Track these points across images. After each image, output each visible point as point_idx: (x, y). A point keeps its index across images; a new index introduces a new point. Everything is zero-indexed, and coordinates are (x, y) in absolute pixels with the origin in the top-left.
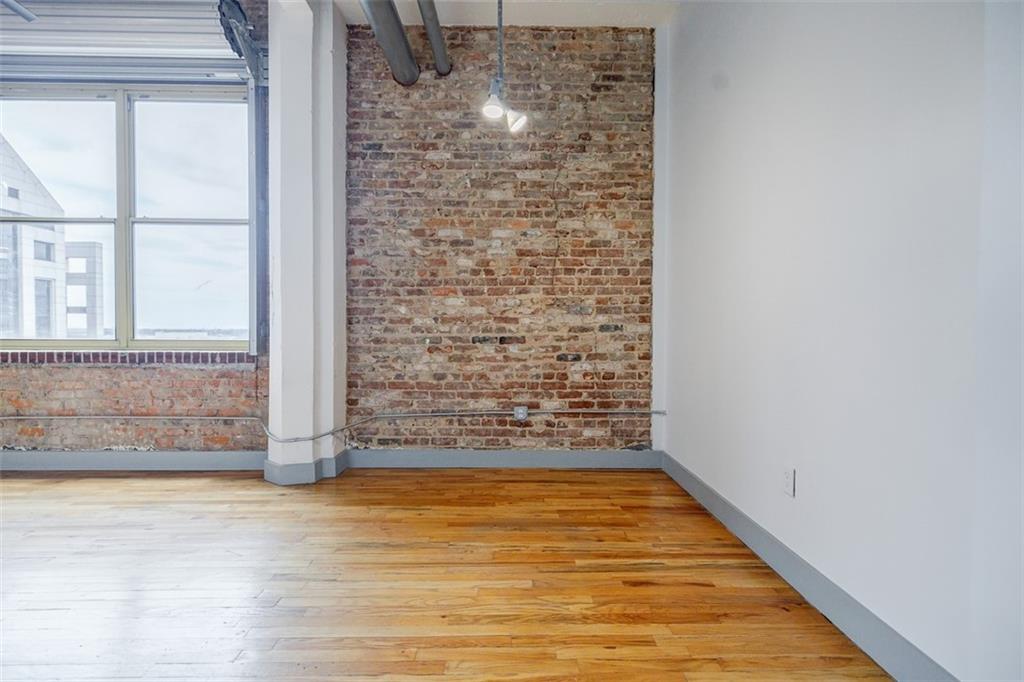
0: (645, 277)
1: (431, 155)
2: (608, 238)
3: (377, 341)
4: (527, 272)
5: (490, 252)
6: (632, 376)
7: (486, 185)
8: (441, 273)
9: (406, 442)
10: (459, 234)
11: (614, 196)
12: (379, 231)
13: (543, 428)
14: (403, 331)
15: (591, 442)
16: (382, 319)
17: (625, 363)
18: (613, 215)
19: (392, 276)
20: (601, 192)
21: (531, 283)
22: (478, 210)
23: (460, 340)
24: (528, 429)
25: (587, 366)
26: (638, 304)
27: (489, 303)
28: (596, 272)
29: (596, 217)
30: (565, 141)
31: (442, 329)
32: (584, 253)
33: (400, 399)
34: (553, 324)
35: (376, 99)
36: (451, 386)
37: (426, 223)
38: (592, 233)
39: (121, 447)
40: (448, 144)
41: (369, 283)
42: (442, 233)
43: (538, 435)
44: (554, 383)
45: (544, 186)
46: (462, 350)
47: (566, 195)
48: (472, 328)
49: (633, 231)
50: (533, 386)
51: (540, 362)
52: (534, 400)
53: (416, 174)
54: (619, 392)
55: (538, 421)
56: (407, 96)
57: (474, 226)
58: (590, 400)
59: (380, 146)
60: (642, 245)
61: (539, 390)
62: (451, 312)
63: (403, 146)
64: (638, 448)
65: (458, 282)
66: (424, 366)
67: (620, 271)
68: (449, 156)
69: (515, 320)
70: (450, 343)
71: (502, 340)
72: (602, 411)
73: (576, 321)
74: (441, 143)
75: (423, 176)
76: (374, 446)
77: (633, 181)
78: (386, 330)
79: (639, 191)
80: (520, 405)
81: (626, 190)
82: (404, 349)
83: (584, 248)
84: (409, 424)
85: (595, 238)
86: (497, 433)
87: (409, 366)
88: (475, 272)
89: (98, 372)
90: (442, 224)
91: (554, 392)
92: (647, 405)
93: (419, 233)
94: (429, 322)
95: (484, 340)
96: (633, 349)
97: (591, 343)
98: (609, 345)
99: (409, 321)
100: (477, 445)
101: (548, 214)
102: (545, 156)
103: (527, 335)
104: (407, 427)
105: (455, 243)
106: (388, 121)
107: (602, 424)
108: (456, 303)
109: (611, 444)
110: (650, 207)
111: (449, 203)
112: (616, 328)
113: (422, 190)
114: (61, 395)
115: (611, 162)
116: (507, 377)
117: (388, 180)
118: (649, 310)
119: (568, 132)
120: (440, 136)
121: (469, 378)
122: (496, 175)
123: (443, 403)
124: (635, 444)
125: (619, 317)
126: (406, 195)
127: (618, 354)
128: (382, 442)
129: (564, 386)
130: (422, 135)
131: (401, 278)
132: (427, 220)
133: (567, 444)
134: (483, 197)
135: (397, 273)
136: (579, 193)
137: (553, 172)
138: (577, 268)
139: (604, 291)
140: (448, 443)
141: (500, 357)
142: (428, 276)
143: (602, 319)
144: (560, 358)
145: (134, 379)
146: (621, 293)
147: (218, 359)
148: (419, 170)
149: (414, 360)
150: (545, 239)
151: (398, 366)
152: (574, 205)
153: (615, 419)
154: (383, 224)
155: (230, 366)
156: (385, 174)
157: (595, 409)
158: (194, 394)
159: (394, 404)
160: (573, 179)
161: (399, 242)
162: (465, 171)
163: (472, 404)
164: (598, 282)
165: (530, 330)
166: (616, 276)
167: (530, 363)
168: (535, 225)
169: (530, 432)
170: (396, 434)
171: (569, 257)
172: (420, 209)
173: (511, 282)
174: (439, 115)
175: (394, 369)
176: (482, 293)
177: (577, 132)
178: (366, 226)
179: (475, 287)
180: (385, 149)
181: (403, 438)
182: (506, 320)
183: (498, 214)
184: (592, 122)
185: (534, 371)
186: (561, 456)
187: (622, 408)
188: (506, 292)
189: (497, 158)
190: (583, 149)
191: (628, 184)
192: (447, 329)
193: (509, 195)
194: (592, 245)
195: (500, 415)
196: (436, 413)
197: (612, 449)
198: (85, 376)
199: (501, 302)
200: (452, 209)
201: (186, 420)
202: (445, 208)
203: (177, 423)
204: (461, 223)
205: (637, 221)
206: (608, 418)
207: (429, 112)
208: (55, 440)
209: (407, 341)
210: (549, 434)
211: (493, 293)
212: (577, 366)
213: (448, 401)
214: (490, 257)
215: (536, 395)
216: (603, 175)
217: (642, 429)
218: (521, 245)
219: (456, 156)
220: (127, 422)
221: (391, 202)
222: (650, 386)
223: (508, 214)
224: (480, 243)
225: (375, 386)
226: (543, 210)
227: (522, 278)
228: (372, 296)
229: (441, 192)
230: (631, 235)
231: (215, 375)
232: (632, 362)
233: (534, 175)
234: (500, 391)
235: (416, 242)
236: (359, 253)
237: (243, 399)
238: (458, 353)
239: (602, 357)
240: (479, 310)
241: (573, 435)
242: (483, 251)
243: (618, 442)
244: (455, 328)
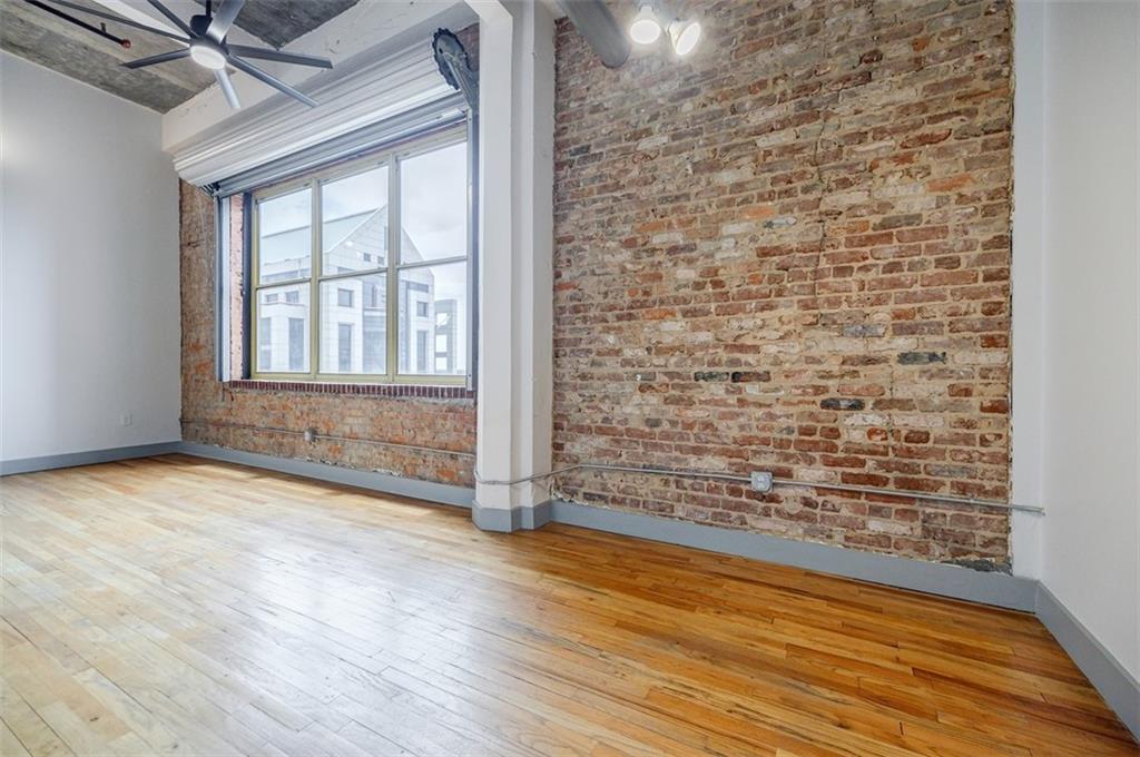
0: (994, 268)
1: (645, 145)
2: (916, 209)
3: (583, 377)
4: (773, 278)
5: (718, 256)
6: (968, 440)
7: (714, 167)
8: (655, 290)
9: (614, 500)
10: (678, 238)
11: (924, 140)
12: (587, 247)
13: (798, 508)
14: (612, 365)
15: (883, 541)
16: (589, 351)
17: (951, 416)
18: (927, 171)
19: (599, 299)
20: (901, 138)
21: (780, 294)
22: (703, 202)
23: (679, 375)
24: (773, 505)
25: (875, 419)
26: (979, 315)
27: (717, 326)
28: (892, 267)
29: (892, 180)
30: (836, 73)
31: (656, 361)
32: (869, 240)
33: (606, 447)
34: (815, 352)
35: (584, 93)
36: (667, 436)
37: (638, 231)
38: (885, 206)
39: (383, 471)
40: (664, 125)
41: (576, 310)
42: (658, 240)
43: (790, 517)
44: (819, 441)
45: (800, 150)
46: (680, 389)
47: (837, 155)
48: (695, 361)
49: (967, 190)
50: (782, 444)
51: (792, 410)
52: (783, 464)
53: (627, 171)
54: (939, 466)
55: (790, 496)
56: (618, 79)
57: (698, 225)
58: (881, 473)
59: (588, 147)
60: (989, 212)
61: (792, 450)
62: (668, 340)
63: (612, 141)
64: (982, 567)
65: (676, 301)
66: (634, 408)
67: (939, 263)
68: (665, 139)
69: (755, 349)
70: (666, 379)
71: (736, 377)
72: (904, 493)
73: (857, 347)
74: (656, 126)
75: (635, 173)
76: (579, 501)
77: (969, 104)
78: (593, 364)
79: (979, 120)
80: (761, 469)
81: (954, 123)
82: (612, 387)
83: (870, 232)
84: (617, 477)
85: (892, 213)
86: (727, 505)
87: (617, 408)
88: (698, 286)
89: (370, 402)
90: (657, 228)
91: (817, 455)
92: (1001, 492)
93: (629, 244)
94: (641, 353)
95: (710, 377)
96: (967, 392)
97: (883, 381)
98: (916, 385)
99: (618, 352)
100: (700, 517)
101: (806, 190)
102: (802, 105)
103: (773, 370)
104: (615, 482)
105: (673, 250)
106: (596, 116)
107: (903, 514)
108: (674, 329)
109: (923, 550)
110: (1007, 144)
111: (665, 200)
112: (933, 357)
113: (632, 190)
114: (350, 420)
115: (920, 86)
116: (742, 428)
117: (598, 184)
118: (1006, 324)
119: (839, 59)
120: (654, 118)
121: (690, 426)
122: (727, 150)
123: (657, 457)
124: (973, 558)
125: (938, 339)
126: (616, 199)
127: (936, 401)
128: (588, 497)
129: (834, 448)
130: (633, 122)
131: (610, 301)
132: (639, 226)
133: (838, 537)
134: (709, 183)
135: (606, 294)
136: (860, 148)
137: (815, 126)
138: (856, 265)
139: (909, 298)
140: (664, 510)
141: (732, 400)
142: (640, 296)
143: (904, 343)
144: (825, 405)
145: (391, 410)
146: (943, 298)
147: (446, 394)
148: (629, 166)
149: (623, 400)
150: (801, 227)
151: (605, 407)
152: (850, 168)
153: (928, 510)
154: (591, 238)
155: (454, 401)
156: (593, 180)
157: (891, 489)
158: (429, 427)
159: (601, 453)
160: (849, 129)
161: (608, 258)
162: (685, 155)
163: (693, 462)
164: (895, 284)
165: (777, 362)
166: (931, 271)
167: (778, 410)
168: (786, 210)
169: (778, 512)
170: (603, 490)
171: (842, 249)
172: (630, 213)
173: (749, 296)
174: (654, 91)
175: (601, 411)
176: (708, 313)
177: (855, 53)
178: (573, 243)
179: (698, 306)
180: (594, 151)
181: (610, 495)
182: (742, 349)
183: (729, 202)
184: (883, 31)
185: (783, 422)
186: (828, 555)
187: (945, 492)
188: (741, 309)
189: (729, 125)
190: (867, 77)
191: (958, 113)
192: (661, 361)
193: (746, 173)
194: (883, 226)
195: (732, 481)
196: (649, 469)
197: (922, 560)
198: (364, 406)
199: (735, 324)
200: (669, 206)
201: (424, 450)
202: (660, 208)
203: (418, 453)
204: (681, 223)
205: (975, 174)
206: (916, 506)
207: (641, 92)
208: (347, 459)
209: (616, 378)
210: (810, 519)
211: (722, 311)
212: (857, 418)
213: (663, 455)
214: (718, 263)
215: (787, 458)
216: (905, 109)
217: (989, 534)
218: (763, 242)
219: (674, 138)
220: (387, 449)
221: (599, 211)
222: (1007, 460)
223: (746, 201)
224: (705, 246)
225: (581, 429)
226: (798, 185)
227: (765, 288)
228: (579, 324)
229: (656, 187)
230: (961, 198)
231: (445, 409)
232: (966, 416)
233: (786, 137)
234: (733, 447)
235: (626, 255)
236: (566, 276)
237: (465, 434)
238: (676, 393)
239: (905, 405)
240: (704, 336)
241: (849, 524)
242: (710, 255)
243: (936, 549)
244: (673, 360)
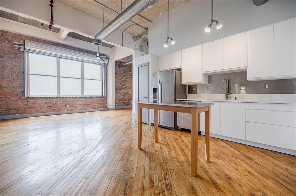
1: (121, 75)
7: (126, 79)
8: (122, 88)
10: (124, 84)
14: (119, 94)
21: (130, 89)
22: (126, 81)
35: (116, 68)
36: (123, 100)
42: (122, 83)
43: (131, 104)
45: (131, 79)
46: (124, 96)
50: (131, 99)
52: (131, 101)
56: (119, 69)
63: (119, 74)
66: (121, 98)
69: (129, 93)
71: (128, 95)
82: (119, 96)
86: (127, 104)
88: (125, 88)
90: (123, 83)
93: (120, 83)
94: (121, 93)
100: (126, 106)
104: (120, 104)
105: (124, 85)
106: (117, 71)
108: (124, 91)
111: (123, 80)
114: (79, 102)
116: (128, 99)
120: (122, 73)
121: (125, 99)
128: (117, 106)
131: (119, 88)
140: (123, 106)
141: (128, 97)
145: (89, 100)
154: (117, 82)
155: (101, 98)
156: (117, 77)
158: (96, 102)
159: (118, 102)
162: (125, 77)
163: (125, 101)
167: (130, 97)
168: (131, 83)
172: (120, 81)
174: (122, 71)
176: (126, 90)
181: (119, 106)
188: (128, 90)
193: (128, 80)
195: (128, 102)
196: (122, 103)
203: (94, 105)
208: (78, 109)
209: (119, 95)
220: (88, 106)
221: (118, 80)
223: (128, 82)
224: (126, 85)
231: (99, 99)
235: (120, 84)
237: (102, 102)
240: (126, 92)
244: (124, 94)
